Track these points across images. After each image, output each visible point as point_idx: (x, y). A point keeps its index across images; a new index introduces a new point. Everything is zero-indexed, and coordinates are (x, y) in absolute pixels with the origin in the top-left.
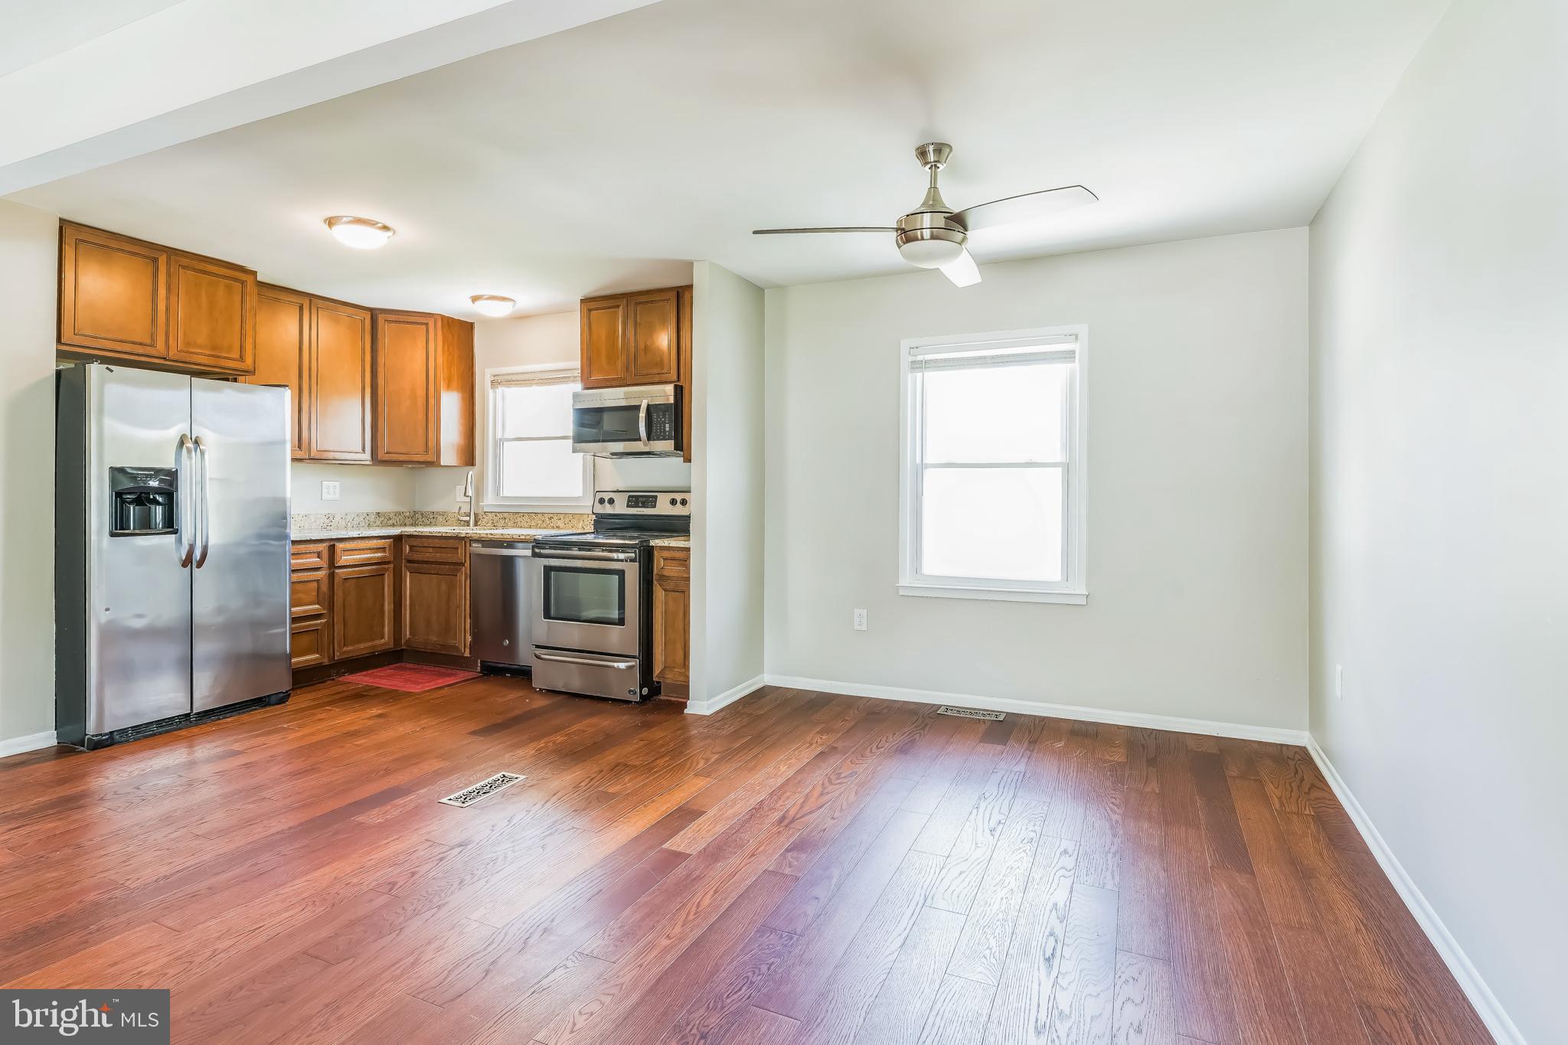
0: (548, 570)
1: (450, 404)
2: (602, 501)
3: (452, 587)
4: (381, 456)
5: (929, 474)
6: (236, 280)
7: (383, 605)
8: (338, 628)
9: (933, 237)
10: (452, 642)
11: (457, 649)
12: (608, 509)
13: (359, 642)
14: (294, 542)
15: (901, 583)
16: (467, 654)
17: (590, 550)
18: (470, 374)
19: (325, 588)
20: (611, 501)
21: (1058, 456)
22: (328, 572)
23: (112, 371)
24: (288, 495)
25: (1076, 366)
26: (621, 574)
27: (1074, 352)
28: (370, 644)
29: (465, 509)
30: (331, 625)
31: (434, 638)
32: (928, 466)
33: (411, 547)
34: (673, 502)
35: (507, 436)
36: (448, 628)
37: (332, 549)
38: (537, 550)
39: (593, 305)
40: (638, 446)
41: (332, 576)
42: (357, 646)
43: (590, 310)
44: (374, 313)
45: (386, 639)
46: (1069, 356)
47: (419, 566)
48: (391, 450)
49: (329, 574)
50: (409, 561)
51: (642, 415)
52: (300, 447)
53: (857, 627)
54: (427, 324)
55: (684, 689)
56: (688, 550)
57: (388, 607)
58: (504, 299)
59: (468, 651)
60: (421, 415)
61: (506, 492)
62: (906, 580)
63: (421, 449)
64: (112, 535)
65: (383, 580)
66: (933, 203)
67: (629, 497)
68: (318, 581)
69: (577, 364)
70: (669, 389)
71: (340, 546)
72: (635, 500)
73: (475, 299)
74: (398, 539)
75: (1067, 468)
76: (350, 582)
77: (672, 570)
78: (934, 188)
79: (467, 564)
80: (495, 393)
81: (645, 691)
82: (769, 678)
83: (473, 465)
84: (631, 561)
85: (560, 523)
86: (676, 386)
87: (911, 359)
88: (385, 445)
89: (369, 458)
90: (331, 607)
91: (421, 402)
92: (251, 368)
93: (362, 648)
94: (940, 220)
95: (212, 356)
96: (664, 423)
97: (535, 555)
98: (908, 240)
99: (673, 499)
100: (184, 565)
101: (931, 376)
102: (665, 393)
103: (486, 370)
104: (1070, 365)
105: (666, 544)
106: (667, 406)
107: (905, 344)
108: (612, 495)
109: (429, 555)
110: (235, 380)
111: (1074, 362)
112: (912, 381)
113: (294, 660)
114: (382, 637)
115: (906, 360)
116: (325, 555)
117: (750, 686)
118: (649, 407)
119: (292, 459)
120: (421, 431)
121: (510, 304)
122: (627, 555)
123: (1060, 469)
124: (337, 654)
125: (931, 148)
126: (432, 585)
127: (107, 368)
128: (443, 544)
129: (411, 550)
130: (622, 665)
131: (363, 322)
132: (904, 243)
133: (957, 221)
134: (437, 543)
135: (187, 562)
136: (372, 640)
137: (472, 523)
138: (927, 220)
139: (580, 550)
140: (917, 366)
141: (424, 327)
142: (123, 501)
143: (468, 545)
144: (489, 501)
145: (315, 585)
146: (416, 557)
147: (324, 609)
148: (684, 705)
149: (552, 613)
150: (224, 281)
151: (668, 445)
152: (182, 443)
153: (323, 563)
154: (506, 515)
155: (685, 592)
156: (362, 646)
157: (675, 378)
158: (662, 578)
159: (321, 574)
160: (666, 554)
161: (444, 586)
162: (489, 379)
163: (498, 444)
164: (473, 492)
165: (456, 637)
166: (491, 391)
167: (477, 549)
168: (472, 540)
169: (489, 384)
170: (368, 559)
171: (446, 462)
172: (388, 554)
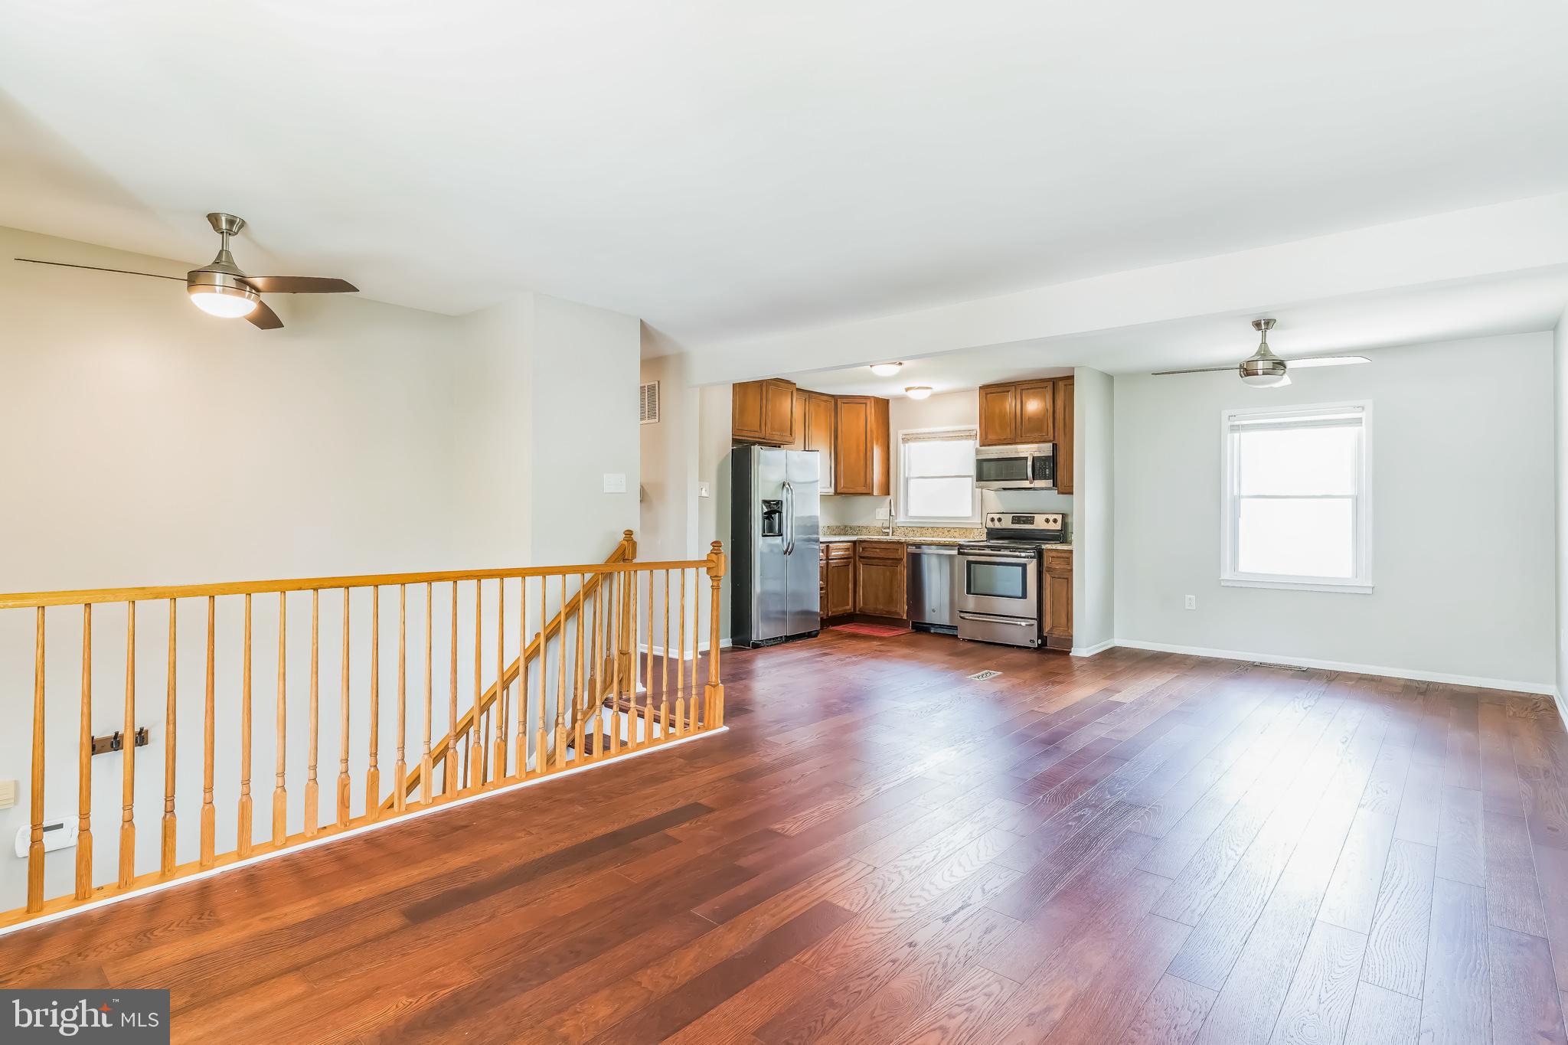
0: (969, 563)
1: (878, 455)
2: (993, 520)
3: (894, 574)
4: (839, 491)
5: (1243, 501)
7: (849, 584)
8: (830, 597)
9: (1264, 374)
10: (894, 609)
11: (898, 614)
12: (997, 525)
13: (838, 607)
15: (1222, 578)
16: (905, 617)
17: (999, 551)
18: (887, 434)
19: (825, 572)
20: (1000, 520)
21: (1350, 491)
22: (826, 561)
24: (819, 514)
25: (1363, 429)
26: (1024, 566)
27: (1361, 419)
29: (884, 526)
30: (827, 594)
31: (881, 607)
32: (1243, 497)
33: (863, 549)
34: (1047, 521)
35: (912, 476)
36: (891, 599)
37: (828, 547)
38: (962, 551)
39: (989, 390)
40: (1026, 484)
41: (827, 564)
42: (838, 609)
43: (987, 394)
44: (836, 399)
45: (850, 608)
46: (1359, 421)
47: (868, 560)
48: (845, 486)
50: (861, 557)
51: (1030, 463)
53: (1187, 607)
54: (866, 404)
55: (1069, 642)
56: (1071, 552)
57: (851, 585)
58: (928, 388)
59: (905, 615)
60: (862, 462)
61: (911, 513)
62: (1226, 575)
63: (862, 484)
64: (762, 536)
65: (848, 569)
66: (1264, 353)
67: (1013, 517)
68: (822, 567)
69: (977, 427)
70: (1048, 446)
71: (831, 546)
72: (1017, 519)
73: (907, 390)
74: (854, 542)
75: (1356, 500)
76: (835, 569)
77: (1057, 565)
78: (1264, 343)
79: (905, 560)
80: (903, 447)
81: (1040, 642)
82: (1118, 641)
83: (889, 494)
84: (1031, 557)
85: (956, 534)
86: (1053, 444)
87: (1230, 423)
88: (842, 482)
89: (833, 491)
90: (828, 584)
92: (794, 440)
93: (840, 610)
94: (1269, 365)
95: (780, 435)
96: (1045, 469)
97: (960, 553)
98: (1248, 375)
99: (1048, 519)
100: (785, 554)
101: (1246, 436)
102: (1045, 449)
103: (899, 432)
104: (1357, 428)
105: (1054, 548)
106: (1047, 458)
107: (1225, 414)
108: (998, 516)
109: (879, 553)
110: (779, 447)
111: (1361, 426)
112: (1232, 439)
114: (848, 605)
115: (1226, 424)
116: (825, 552)
117: (1104, 646)
118: (1034, 458)
120: (862, 474)
121: (929, 390)
122: (1027, 554)
123: (1350, 500)
124: (830, 613)
125: (1263, 322)
126: (877, 573)
128: (887, 546)
130: (1023, 624)
131: (830, 404)
132: (1246, 376)
133: (1279, 365)
134: (883, 546)
135: (786, 552)
136: (843, 605)
137: (890, 534)
138: (1260, 365)
139: (992, 550)
140: (1234, 428)
141: (864, 406)
142: (765, 518)
143: (905, 547)
144: (901, 519)
146: (867, 554)
148: (1070, 652)
149: (972, 591)
151: (1049, 483)
152: (784, 485)
153: (824, 556)
154: (914, 529)
155: (1069, 581)
156: (841, 608)
157: (1052, 438)
158: (1050, 570)
159: (823, 563)
160: (1054, 554)
161: (888, 573)
162: (900, 437)
163: (907, 481)
164: (893, 513)
165: (897, 607)
166: (902, 445)
167: (912, 549)
168: (908, 545)
169: (900, 440)
170: (843, 555)
171: (875, 493)
172: (851, 552)
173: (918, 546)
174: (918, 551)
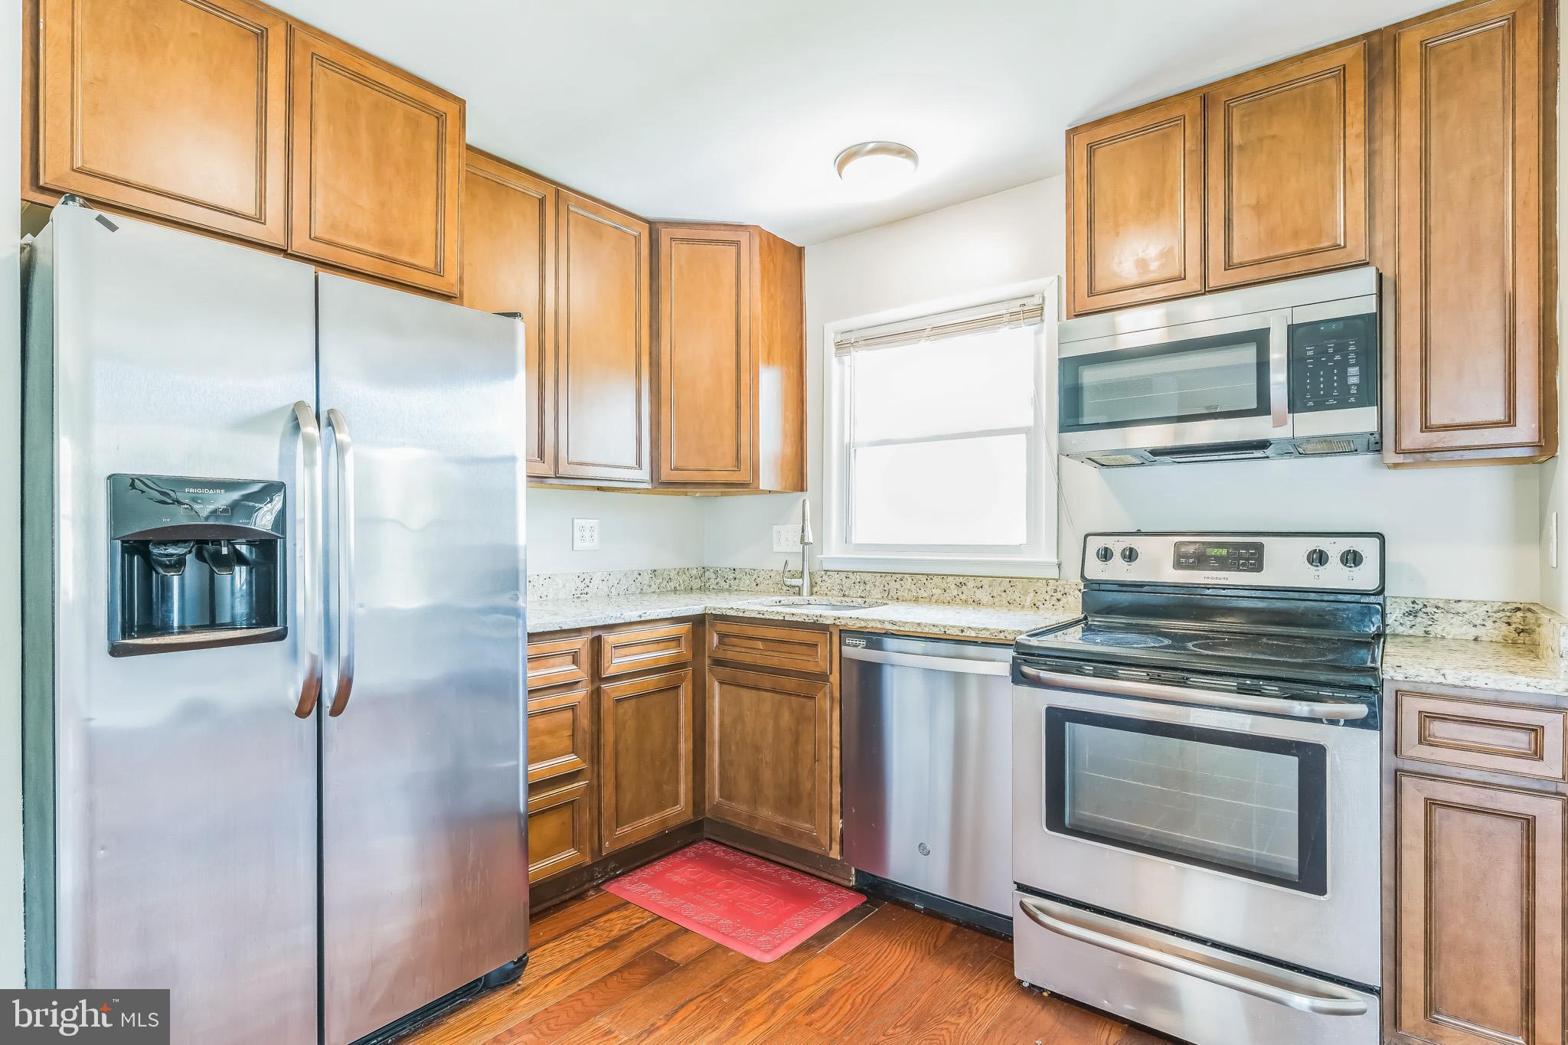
0: (1057, 720)
1: (770, 384)
2: (1105, 555)
3: (804, 720)
4: (666, 474)
6: (424, 107)
7: (676, 743)
8: (608, 793)
10: (802, 826)
11: (815, 841)
12: (1118, 571)
13: (641, 815)
14: (532, 636)
16: (835, 854)
18: (798, 335)
19: (585, 722)
20: (1132, 555)
22: (589, 689)
23: (112, 227)
24: (522, 540)
28: (657, 816)
29: (795, 565)
30: (595, 789)
33: (722, 636)
34: (1317, 559)
37: (597, 644)
38: (1026, 669)
39: (1104, 132)
40: (1257, 429)
42: (638, 823)
43: (1092, 147)
44: (654, 227)
45: (682, 803)
47: (737, 673)
48: (681, 465)
49: (592, 692)
50: (718, 662)
52: (541, 455)
54: (737, 243)
57: (685, 747)
59: (836, 847)
61: (858, 537)
63: (729, 460)
64: (116, 651)
65: (677, 696)
67: (1177, 545)
68: (573, 708)
70: (1365, 279)
71: (610, 639)
73: (846, 158)
74: (699, 622)
76: (626, 705)
79: (835, 678)
80: (842, 363)
83: (802, 490)
85: (991, 601)
88: (672, 455)
89: (647, 477)
90: (595, 758)
91: (728, 377)
92: (456, 291)
93: (645, 826)
95: (381, 257)
96: (1344, 365)
97: (1018, 677)
99: (1319, 551)
100: (301, 713)
106: (1351, 322)
108: (1130, 542)
109: (756, 654)
113: (532, 868)
114: (676, 802)
116: (585, 658)
118: (1292, 330)
119: (528, 476)
120: (729, 431)
124: (605, 843)
126: (762, 711)
127: (100, 219)
128: (789, 636)
129: (720, 642)
131: (638, 239)
134: (778, 634)
135: (310, 701)
136: (661, 807)
137: (806, 590)
141: (733, 249)
142: (149, 565)
143: (838, 641)
145: (569, 715)
146: (730, 655)
147: (585, 762)
150: (401, 108)
151: (1359, 418)
153: (582, 673)
156: (647, 821)
157: (1360, 255)
159: (579, 695)
161: (786, 717)
162: (830, 339)
163: (847, 452)
164: (810, 537)
165: (811, 818)
166: (834, 361)
167: (857, 651)
168: (845, 632)
169: (831, 349)
170: (657, 660)
171: (764, 483)
172: (684, 651)
173: (874, 638)
174: (872, 655)
